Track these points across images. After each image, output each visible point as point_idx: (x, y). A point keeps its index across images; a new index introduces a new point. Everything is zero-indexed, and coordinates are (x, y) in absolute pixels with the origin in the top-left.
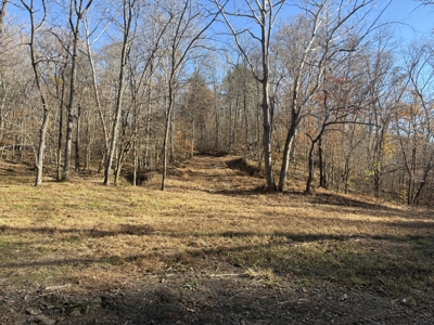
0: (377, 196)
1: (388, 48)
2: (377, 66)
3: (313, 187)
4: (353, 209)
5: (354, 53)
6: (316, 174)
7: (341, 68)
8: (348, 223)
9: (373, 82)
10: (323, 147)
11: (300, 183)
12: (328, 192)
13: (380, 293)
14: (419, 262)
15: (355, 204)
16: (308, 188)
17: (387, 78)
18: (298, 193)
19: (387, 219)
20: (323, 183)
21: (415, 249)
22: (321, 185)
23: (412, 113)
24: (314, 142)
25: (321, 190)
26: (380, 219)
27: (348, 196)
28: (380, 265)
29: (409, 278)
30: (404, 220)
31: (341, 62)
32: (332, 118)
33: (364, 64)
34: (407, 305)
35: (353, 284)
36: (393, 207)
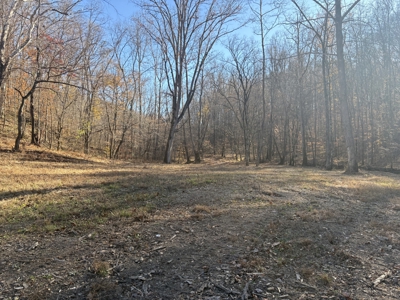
0: (86, 152)
1: (97, 22)
2: (88, 35)
3: (24, 144)
4: (63, 164)
5: (68, 17)
6: (27, 131)
7: (54, 28)
8: (55, 177)
9: (85, 50)
10: (36, 105)
11: (9, 140)
12: (39, 149)
13: (71, 234)
14: (107, 203)
15: (66, 159)
16: (17, 146)
17: (97, 49)
18: (6, 151)
19: (91, 171)
20: (35, 140)
21: (106, 192)
22: (33, 142)
23: (115, 83)
24: (24, 98)
25: (33, 148)
26: (85, 171)
27: (60, 152)
28: (75, 210)
29: (97, 217)
30: (104, 171)
31: (54, 22)
32: (44, 76)
33: (77, 30)
34: (92, 239)
35: (47, 231)
36: (98, 161)
